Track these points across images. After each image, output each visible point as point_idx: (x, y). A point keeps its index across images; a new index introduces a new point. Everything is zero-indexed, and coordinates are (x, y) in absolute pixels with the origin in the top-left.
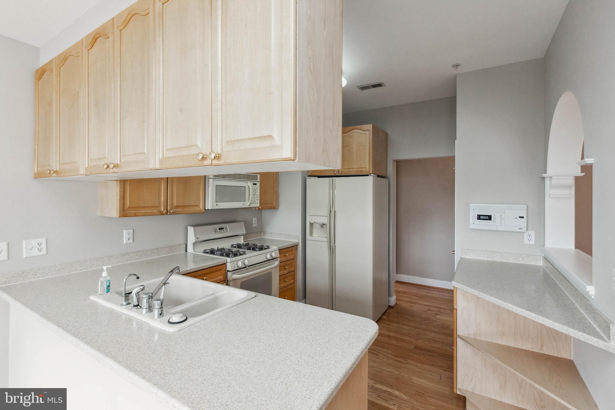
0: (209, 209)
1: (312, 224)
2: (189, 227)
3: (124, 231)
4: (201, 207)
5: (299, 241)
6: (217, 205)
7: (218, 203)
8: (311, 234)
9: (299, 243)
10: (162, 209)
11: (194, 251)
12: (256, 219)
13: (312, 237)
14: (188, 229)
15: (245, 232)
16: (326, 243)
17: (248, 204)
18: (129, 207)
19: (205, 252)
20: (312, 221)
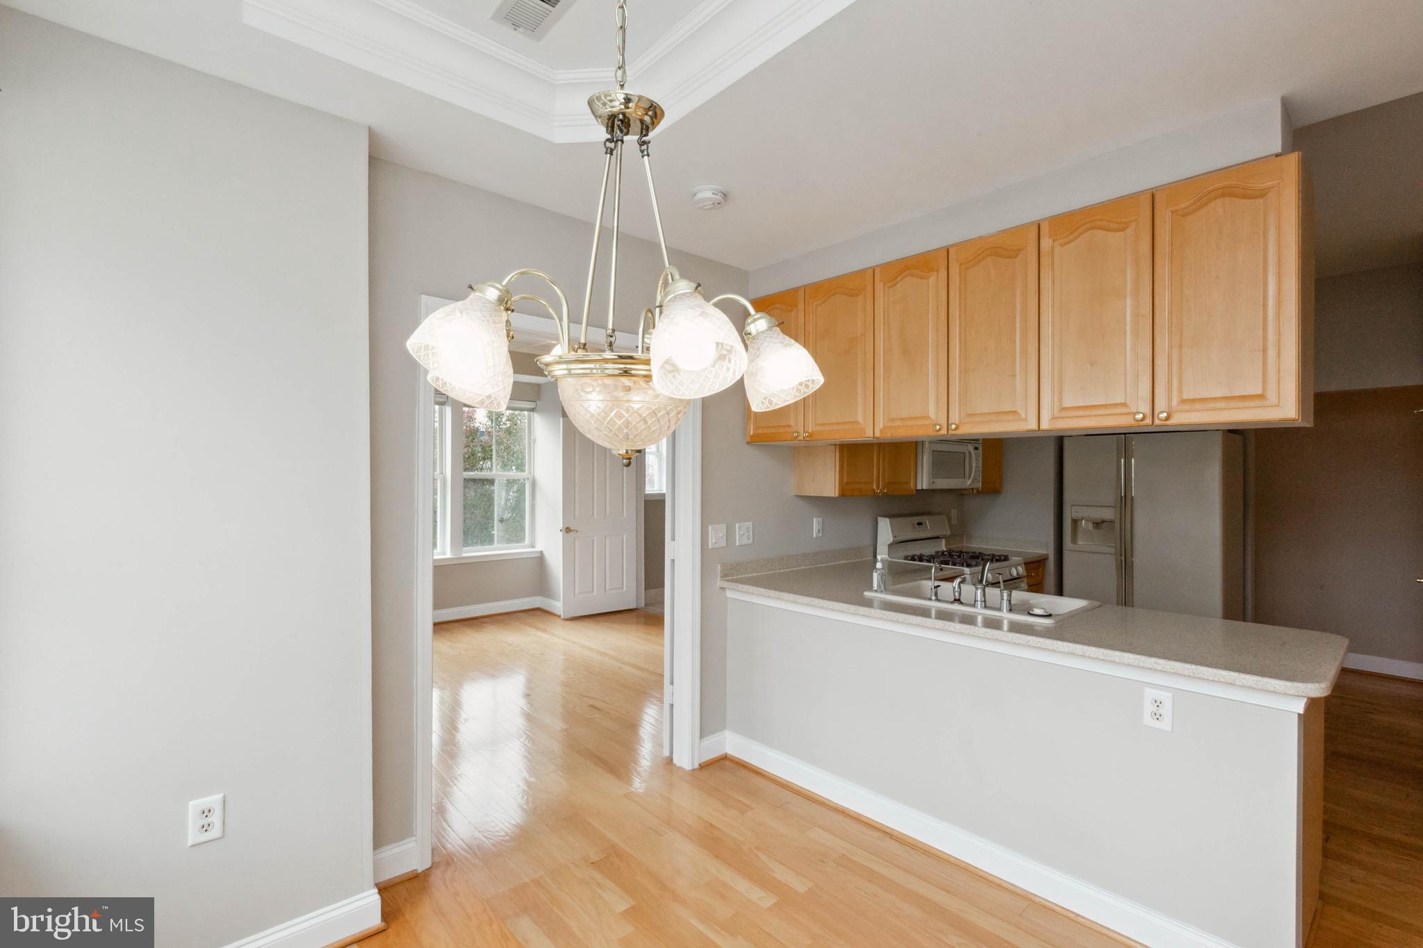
0: (924, 488)
1: (1075, 522)
2: (879, 518)
3: (814, 519)
4: (912, 485)
5: (1049, 551)
6: (933, 482)
7: (935, 480)
8: (1074, 540)
9: (1048, 555)
10: (875, 487)
11: (890, 557)
12: (955, 510)
13: (1076, 544)
14: (877, 522)
15: (949, 533)
16: (1113, 557)
17: (969, 482)
18: (847, 483)
19: (906, 558)
20: (1075, 515)
